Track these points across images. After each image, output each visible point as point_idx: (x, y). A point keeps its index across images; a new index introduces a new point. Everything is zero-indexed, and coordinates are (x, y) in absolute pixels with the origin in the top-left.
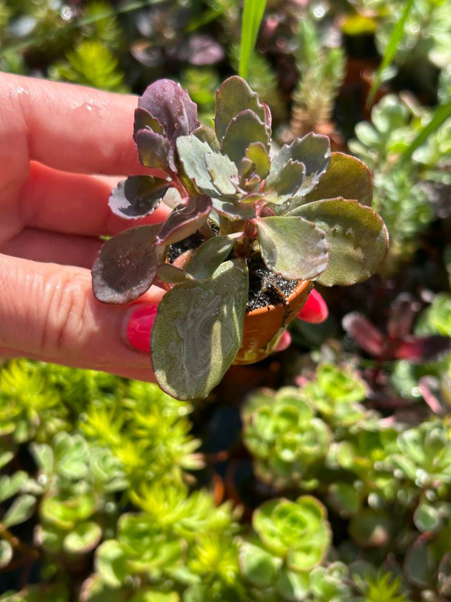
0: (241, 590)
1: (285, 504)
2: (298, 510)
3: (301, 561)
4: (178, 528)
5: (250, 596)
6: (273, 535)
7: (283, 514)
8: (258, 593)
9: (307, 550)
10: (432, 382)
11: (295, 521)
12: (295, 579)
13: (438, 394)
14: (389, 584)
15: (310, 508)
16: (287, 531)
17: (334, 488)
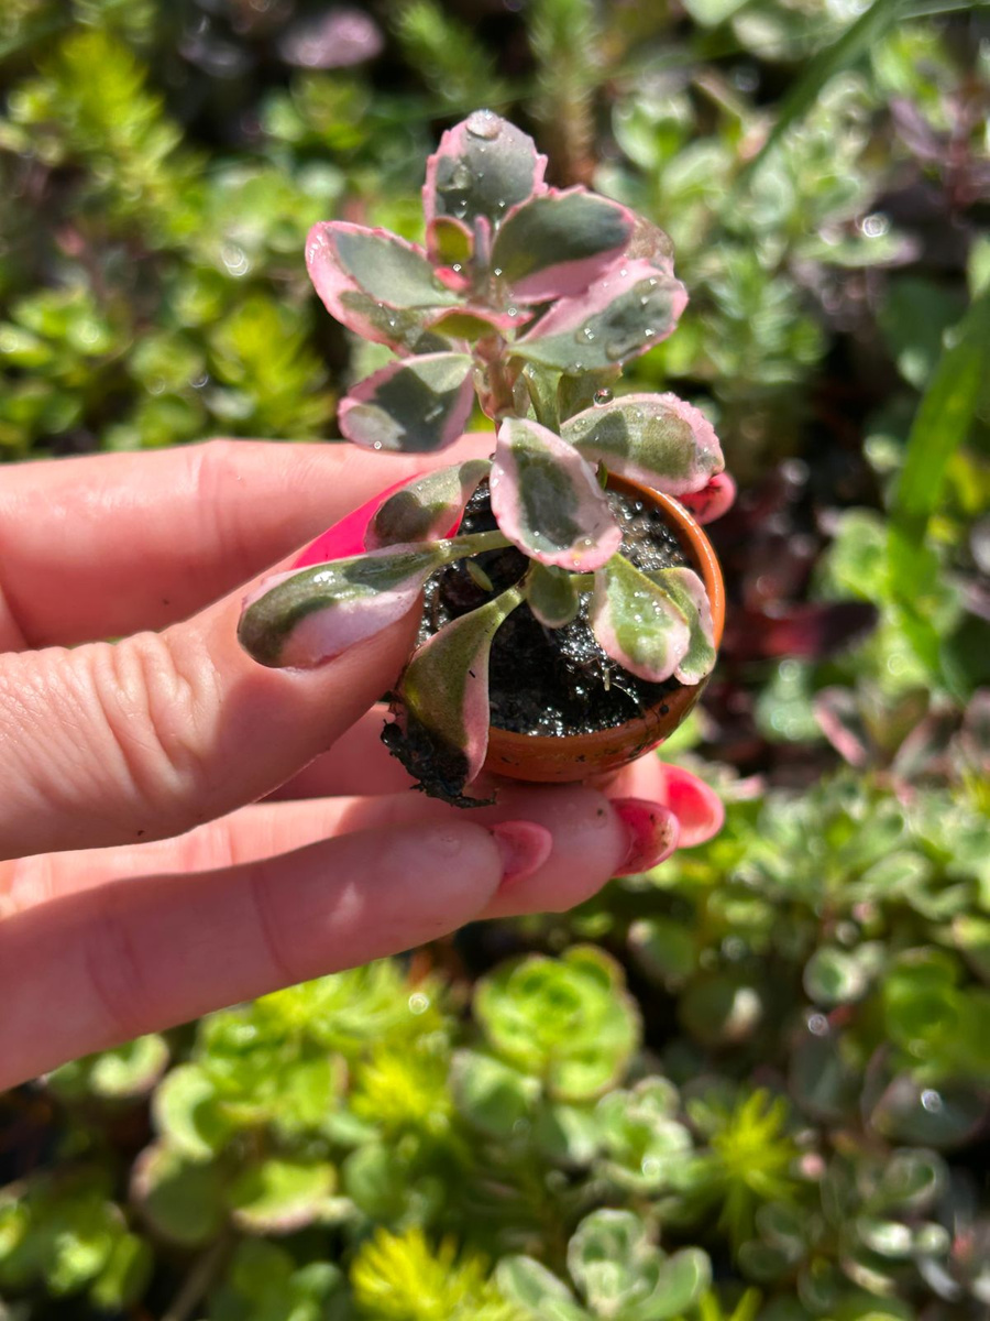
0: (460, 1149)
1: (537, 965)
2: (565, 977)
3: (578, 1080)
4: (323, 1028)
5: (481, 1159)
6: (514, 1029)
7: (532, 986)
8: (496, 1153)
9: (589, 1058)
10: (842, 701)
11: (559, 999)
12: (571, 1121)
13: (855, 724)
14: (762, 1114)
15: (588, 970)
16: (544, 1020)
17: (641, 931)
